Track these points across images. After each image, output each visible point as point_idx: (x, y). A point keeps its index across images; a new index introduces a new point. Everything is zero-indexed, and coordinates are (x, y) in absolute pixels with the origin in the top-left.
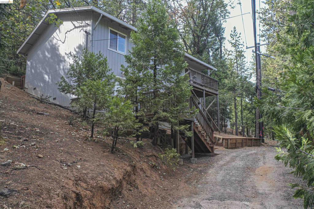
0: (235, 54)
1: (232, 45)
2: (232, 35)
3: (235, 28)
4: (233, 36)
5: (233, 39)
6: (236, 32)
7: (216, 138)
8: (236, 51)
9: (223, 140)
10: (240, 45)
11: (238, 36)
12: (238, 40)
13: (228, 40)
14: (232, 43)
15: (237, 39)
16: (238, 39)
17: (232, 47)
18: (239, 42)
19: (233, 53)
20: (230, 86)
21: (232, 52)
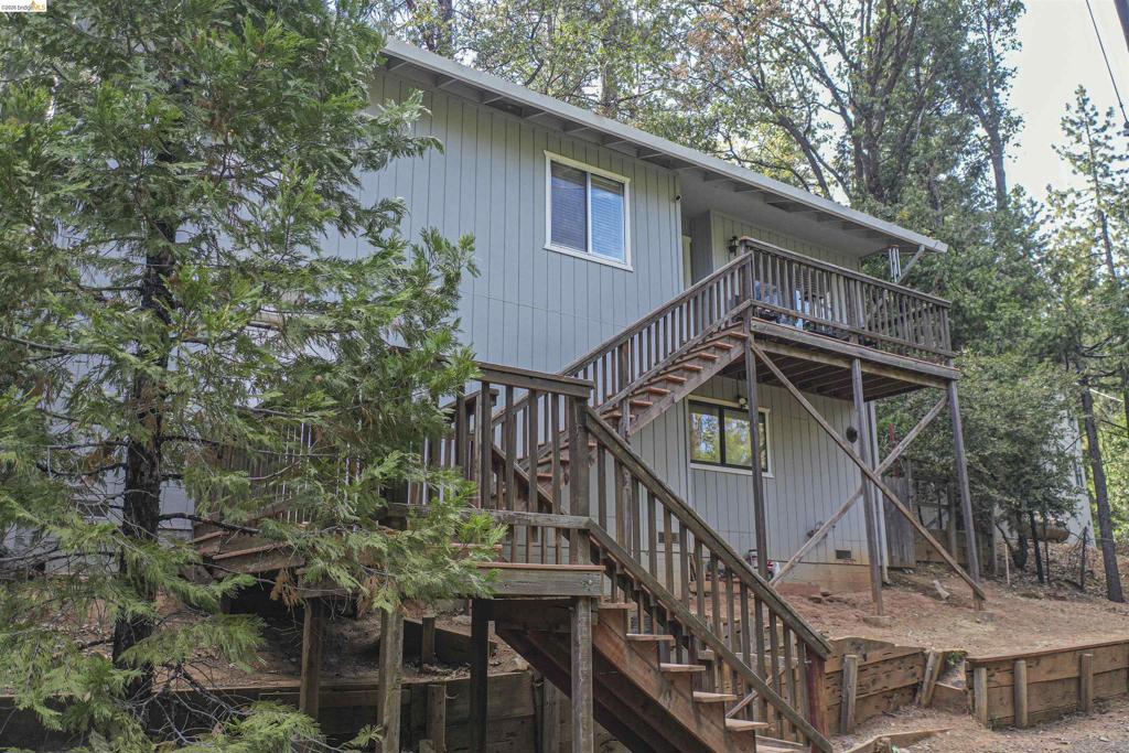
0: (1095, 203)
1: (1073, 168)
2: (1073, 123)
3: (1082, 91)
4: (1074, 128)
5: (1079, 140)
6: (1087, 108)
7: (925, 657)
8: (1098, 189)
9: (970, 673)
10: (1115, 161)
11: (1100, 121)
12: (1101, 140)
13: (1054, 147)
14: (1073, 158)
15: (1095, 136)
16: (1103, 135)
17: (1074, 172)
18: (1108, 147)
19: (1084, 199)
20: (1044, 336)
21: (1079, 195)
